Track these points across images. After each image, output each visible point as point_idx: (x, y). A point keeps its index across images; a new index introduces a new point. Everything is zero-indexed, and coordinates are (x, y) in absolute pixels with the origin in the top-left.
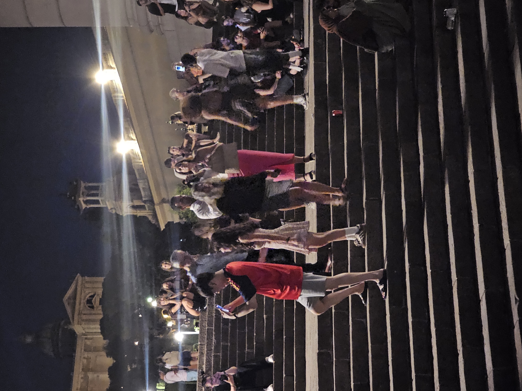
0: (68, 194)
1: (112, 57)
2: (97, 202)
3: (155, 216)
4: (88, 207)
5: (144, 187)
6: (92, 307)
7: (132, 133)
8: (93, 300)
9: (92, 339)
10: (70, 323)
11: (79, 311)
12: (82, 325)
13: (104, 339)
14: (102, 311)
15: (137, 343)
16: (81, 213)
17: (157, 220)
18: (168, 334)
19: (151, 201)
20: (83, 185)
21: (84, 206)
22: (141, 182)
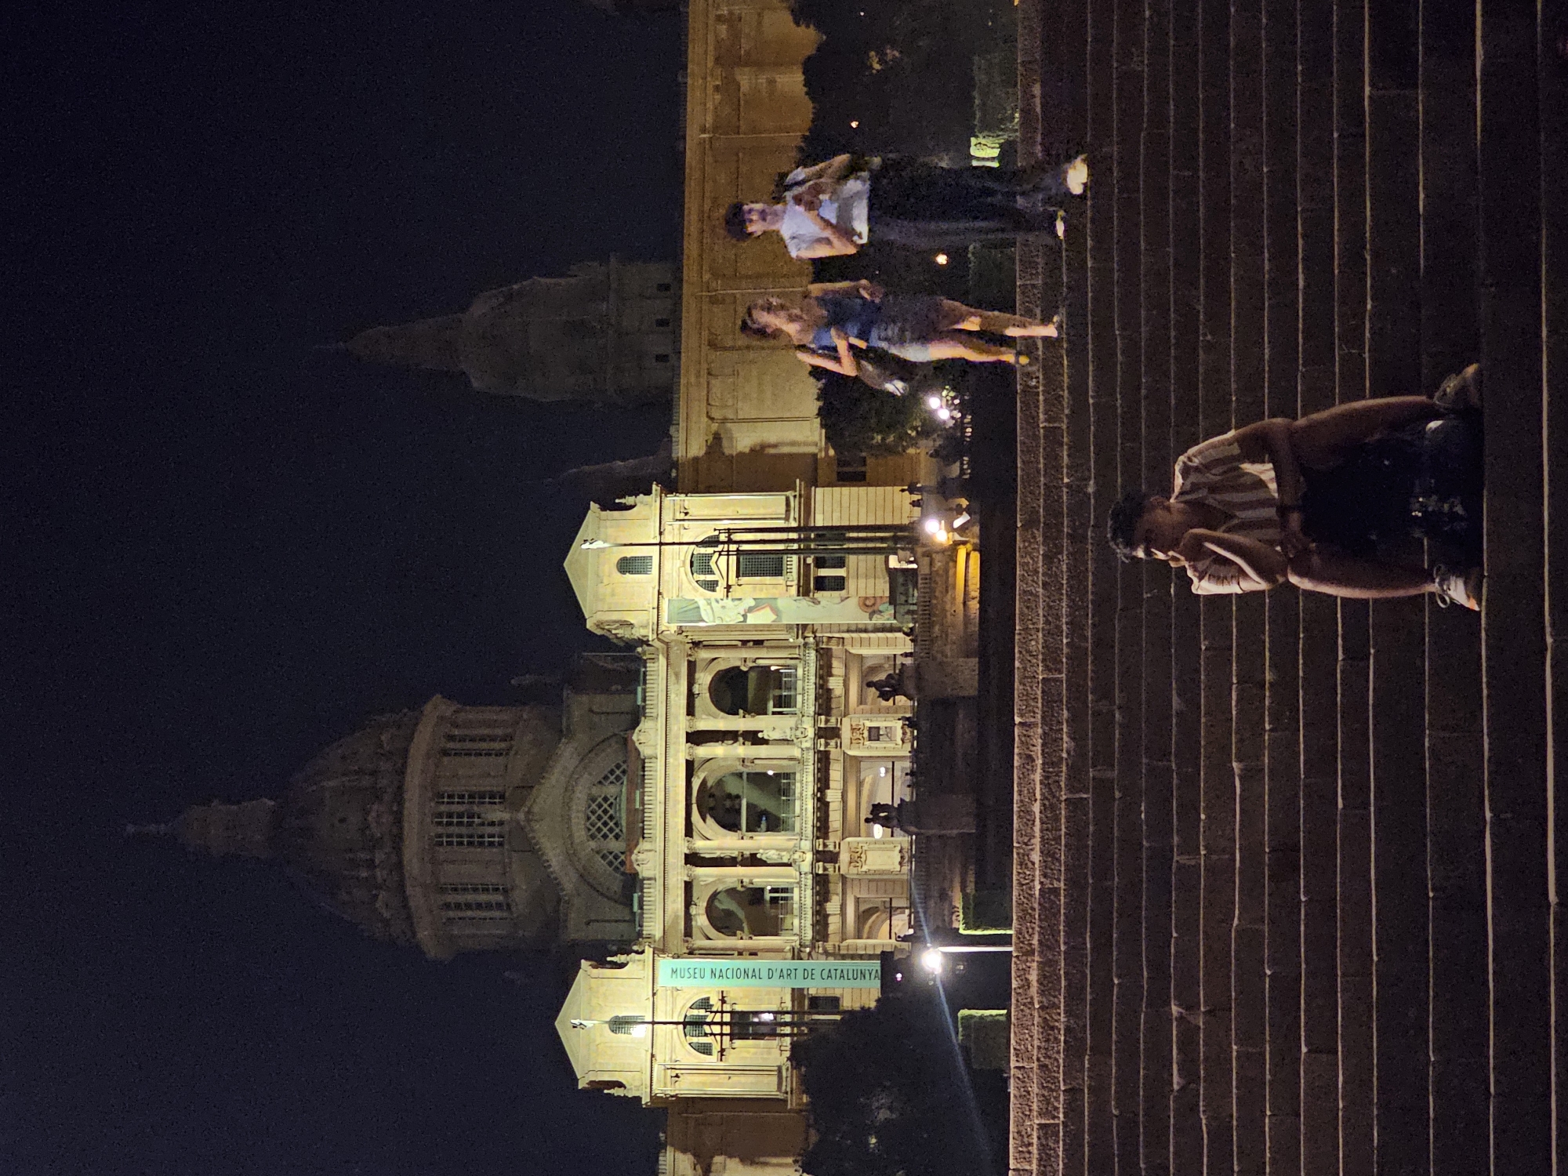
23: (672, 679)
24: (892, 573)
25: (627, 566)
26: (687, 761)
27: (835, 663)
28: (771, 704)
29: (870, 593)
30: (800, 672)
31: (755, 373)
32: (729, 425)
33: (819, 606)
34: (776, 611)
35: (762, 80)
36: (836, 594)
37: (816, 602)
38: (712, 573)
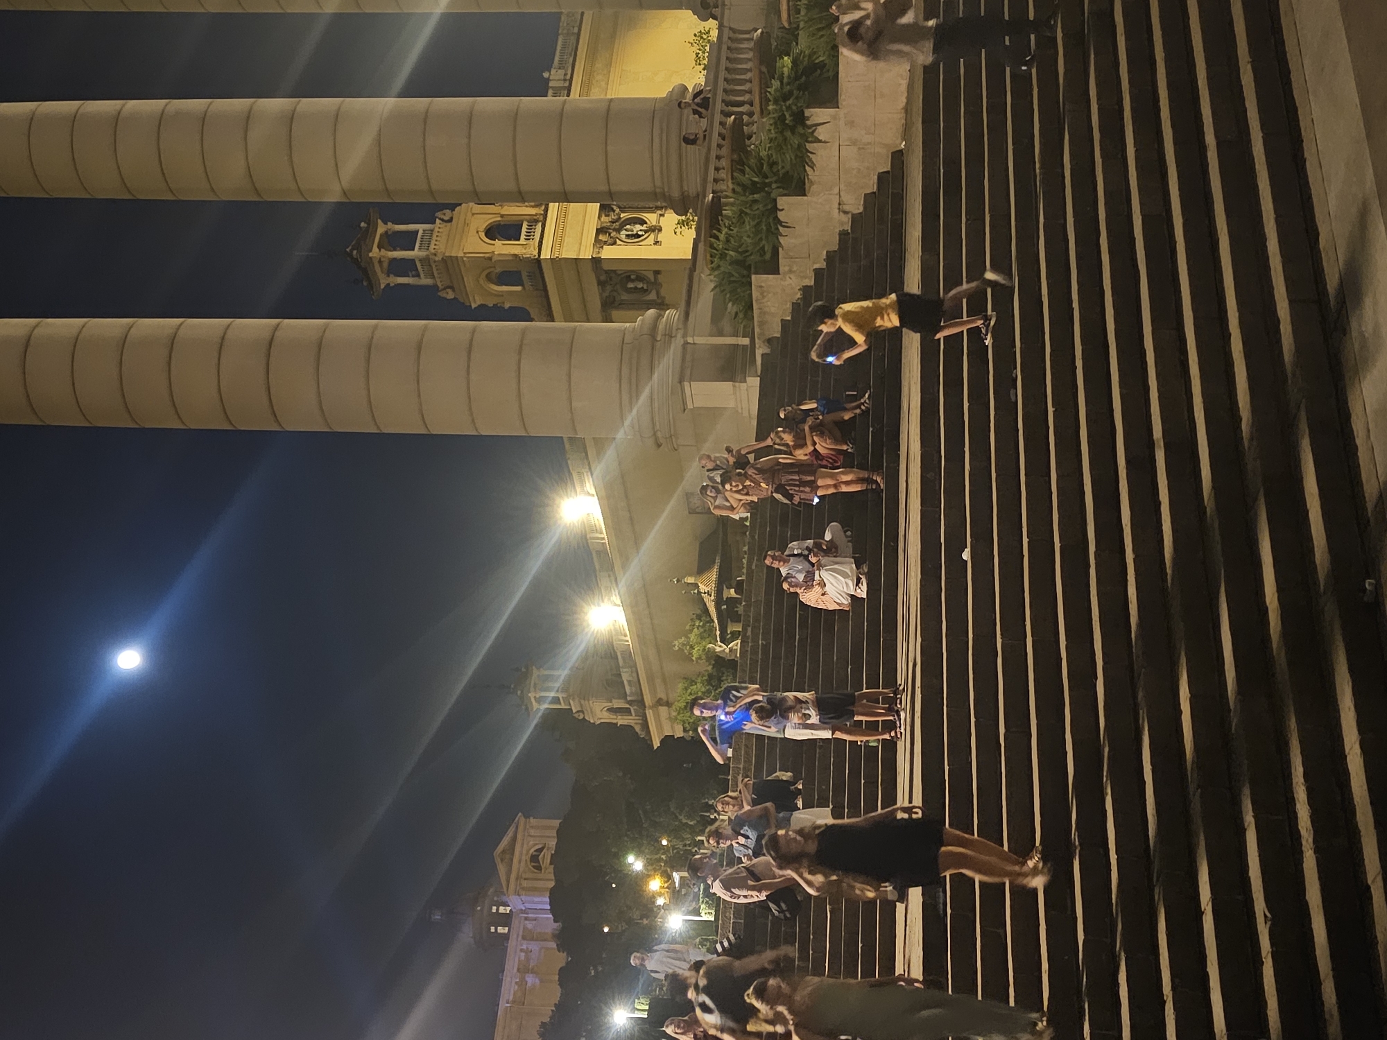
1: (591, 479)
2: (557, 701)
3: (645, 726)
4: (542, 708)
5: (630, 679)
6: (539, 868)
7: (615, 595)
8: (540, 856)
9: (535, 919)
10: (503, 893)
11: (519, 872)
12: (521, 897)
13: (555, 921)
14: (555, 876)
15: (606, 930)
17: (648, 732)
18: (656, 917)
19: (641, 702)
20: (535, 673)
21: (536, 706)
22: (625, 672)
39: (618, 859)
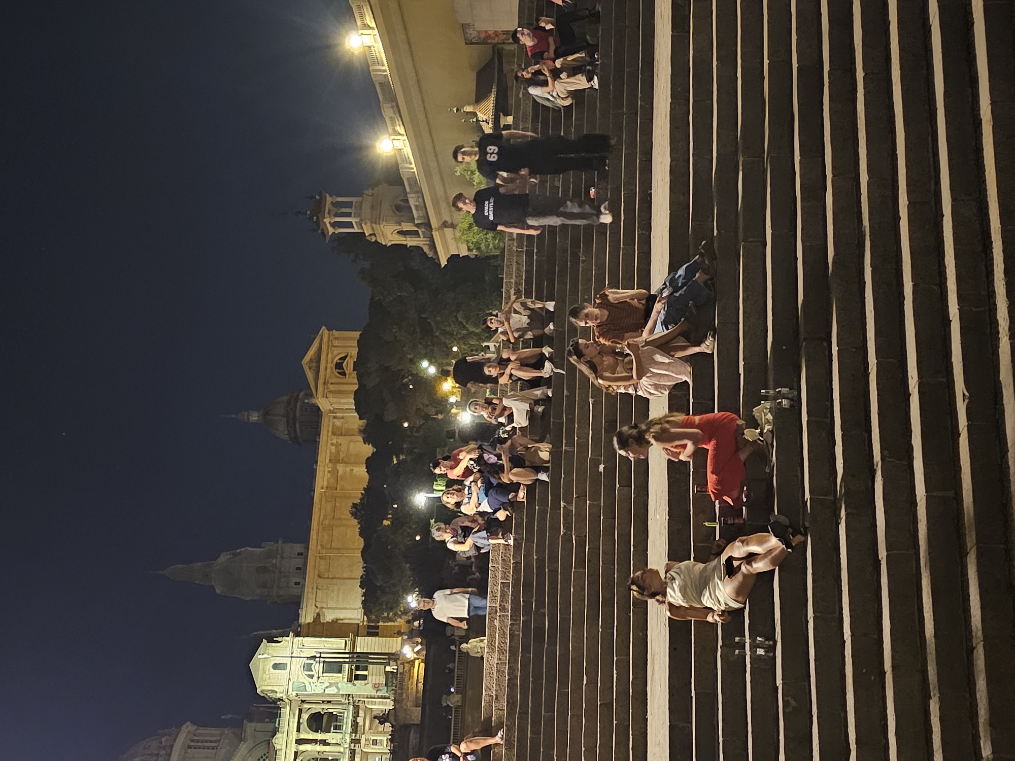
0: (308, 212)
1: (370, 12)
2: (350, 225)
3: (433, 246)
4: (336, 233)
5: (417, 203)
6: (344, 374)
7: (399, 125)
8: (344, 364)
9: (343, 418)
11: (325, 378)
12: (329, 398)
13: (360, 419)
14: (358, 379)
15: (406, 425)
16: (328, 239)
17: (436, 252)
18: (449, 413)
19: (428, 225)
20: (329, 199)
21: (331, 230)
22: (412, 198)
23: (292, 715)
24: (387, 673)
25: (276, 666)
26: (295, 752)
27: (360, 712)
28: (332, 728)
29: (377, 682)
30: (345, 716)
31: (336, 588)
32: (323, 610)
33: (356, 687)
34: (338, 688)
35: (348, 469)
36: (363, 682)
37: (355, 685)
38: (312, 671)
39: (415, 364)
